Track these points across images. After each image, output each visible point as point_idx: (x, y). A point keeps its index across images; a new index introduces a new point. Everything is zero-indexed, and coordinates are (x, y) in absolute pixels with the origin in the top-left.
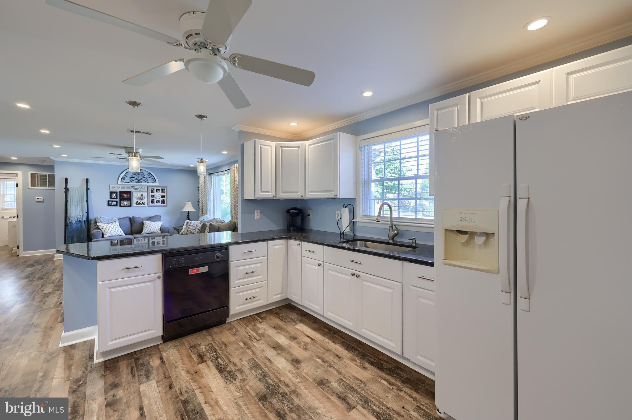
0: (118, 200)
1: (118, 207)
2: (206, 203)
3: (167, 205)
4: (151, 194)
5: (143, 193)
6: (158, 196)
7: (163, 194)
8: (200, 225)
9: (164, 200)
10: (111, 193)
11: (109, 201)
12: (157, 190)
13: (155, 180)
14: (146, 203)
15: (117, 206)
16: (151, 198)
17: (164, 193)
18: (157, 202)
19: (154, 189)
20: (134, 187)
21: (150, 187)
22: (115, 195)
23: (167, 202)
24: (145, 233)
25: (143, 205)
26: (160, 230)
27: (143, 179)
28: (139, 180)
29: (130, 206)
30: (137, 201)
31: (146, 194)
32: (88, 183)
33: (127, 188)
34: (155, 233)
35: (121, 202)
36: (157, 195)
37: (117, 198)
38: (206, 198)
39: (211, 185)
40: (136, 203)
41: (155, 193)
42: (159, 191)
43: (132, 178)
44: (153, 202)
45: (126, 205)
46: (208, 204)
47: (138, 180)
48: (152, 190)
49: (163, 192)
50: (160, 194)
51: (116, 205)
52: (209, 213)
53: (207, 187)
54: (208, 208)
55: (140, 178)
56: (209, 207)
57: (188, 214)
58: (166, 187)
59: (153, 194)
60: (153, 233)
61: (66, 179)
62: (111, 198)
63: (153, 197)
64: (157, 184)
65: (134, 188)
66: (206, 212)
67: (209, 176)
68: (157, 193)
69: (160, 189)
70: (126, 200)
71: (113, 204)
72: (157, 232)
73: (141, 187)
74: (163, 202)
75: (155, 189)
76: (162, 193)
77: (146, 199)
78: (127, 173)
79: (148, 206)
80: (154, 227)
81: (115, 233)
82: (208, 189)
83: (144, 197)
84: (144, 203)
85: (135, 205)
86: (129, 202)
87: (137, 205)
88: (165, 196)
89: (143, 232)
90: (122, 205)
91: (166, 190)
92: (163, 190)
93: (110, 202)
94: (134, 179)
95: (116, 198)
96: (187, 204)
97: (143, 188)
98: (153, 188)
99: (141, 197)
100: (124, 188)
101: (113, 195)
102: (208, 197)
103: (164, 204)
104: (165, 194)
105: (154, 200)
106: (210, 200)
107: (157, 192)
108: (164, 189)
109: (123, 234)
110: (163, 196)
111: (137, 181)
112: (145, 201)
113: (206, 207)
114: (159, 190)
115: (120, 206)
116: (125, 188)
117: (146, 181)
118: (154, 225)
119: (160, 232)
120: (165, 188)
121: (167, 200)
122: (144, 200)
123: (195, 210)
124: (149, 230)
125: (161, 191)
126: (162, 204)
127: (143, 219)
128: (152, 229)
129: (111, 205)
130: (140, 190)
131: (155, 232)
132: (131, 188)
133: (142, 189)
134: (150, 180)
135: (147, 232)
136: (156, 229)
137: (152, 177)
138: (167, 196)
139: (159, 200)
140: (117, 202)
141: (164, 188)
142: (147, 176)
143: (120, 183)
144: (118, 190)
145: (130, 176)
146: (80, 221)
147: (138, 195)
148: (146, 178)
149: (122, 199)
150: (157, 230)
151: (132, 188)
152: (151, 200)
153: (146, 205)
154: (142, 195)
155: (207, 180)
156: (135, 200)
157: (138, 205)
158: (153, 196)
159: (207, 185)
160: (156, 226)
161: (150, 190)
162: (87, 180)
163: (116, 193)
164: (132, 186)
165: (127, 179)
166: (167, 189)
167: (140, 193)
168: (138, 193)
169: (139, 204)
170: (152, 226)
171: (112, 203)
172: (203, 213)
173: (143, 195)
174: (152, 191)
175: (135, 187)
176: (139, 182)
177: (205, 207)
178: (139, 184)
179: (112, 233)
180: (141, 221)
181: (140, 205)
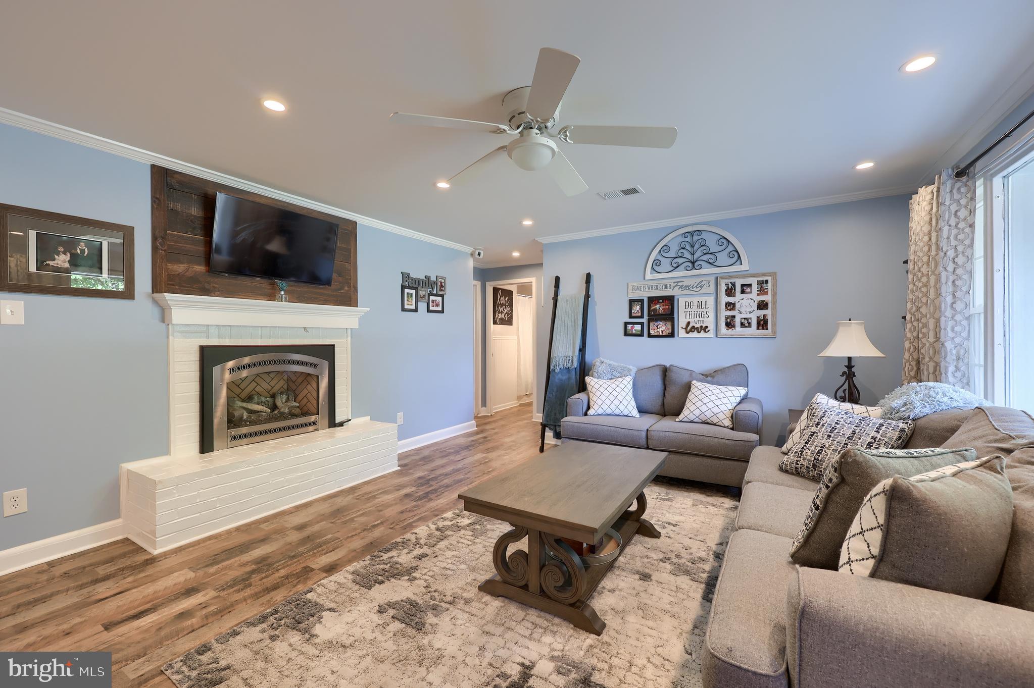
0: (645, 320)
1: (645, 338)
2: (938, 321)
3: (774, 332)
4: (725, 299)
5: (703, 299)
6: (746, 305)
7: (762, 298)
8: (873, 434)
9: (764, 316)
10: (632, 302)
11: (626, 324)
12: (742, 286)
13: (739, 256)
14: (712, 327)
15: (643, 336)
16: (725, 313)
17: (766, 293)
18: (742, 325)
19: (734, 285)
20: (680, 284)
21: (722, 278)
22: (638, 307)
23: (774, 324)
24: (686, 419)
25: (702, 334)
26: (732, 417)
27: (705, 258)
28: (693, 263)
29: (672, 335)
30: (689, 323)
31: (711, 301)
32: (590, 282)
33: (666, 287)
34: (715, 425)
35: (651, 324)
36: (745, 302)
37: (642, 317)
38: (938, 294)
39: (972, 226)
40: (686, 329)
41: (738, 298)
42: (748, 290)
43: (676, 260)
44: (730, 324)
45: (661, 334)
46: (951, 323)
47: (691, 262)
48: (728, 288)
49: (762, 291)
50: (754, 296)
51: (641, 334)
52: (957, 369)
53: (943, 244)
54: (949, 345)
55: (696, 256)
56: (957, 340)
57: (850, 367)
58: (774, 275)
59: (731, 300)
60: (708, 423)
61: (557, 279)
62: (631, 317)
63: (730, 310)
64: (745, 266)
65: (681, 287)
66: (937, 365)
67: (958, 185)
68: (744, 296)
69: (753, 281)
70: (661, 320)
71: (634, 332)
72: (720, 423)
73: (698, 280)
74: (762, 324)
75: (739, 283)
76: (758, 295)
77: (712, 314)
78: (665, 248)
79: (717, 336)
80: (711, 405)
81: (613, 407)
82: (951, 254)
83: (705, 310)
84: (707, 327)
85: (682, 333)
86: (669, 325)
87: (687, 333)
88: (770, 305)
89: (681, 417)
90: (652, 332)
91: (774, 285)
92: (762, 284)
93: (629, 326)
94: (680, 260)
95: (640, 315)
96: (841, 329)
97: (703, 283)
98: (732, 280)
99: (698, 310)
100: (657, 288)
101: (634, 308)
102: (947, 290)
103: (764, 332)
104: (768, 298)
105: (734, 317)
106: (959, 306)
107: (743, 292)
108: (767, 282)
109: (635, 413)
110: (762, 306)
111: (690, 264)
112: (709, 322)
113: (937, 338)
114: (750, 285)
115: (650, 336)
116: (661, 287)
117: (711, 261)
118: (713, 398)
119: (728, 423)
120: (770, 279)
121: (774, 316)
122: (705, 319)
123: (877, 353)
124: (697, 412)
125: (755, 287)
126: (758, 329)
127: (694, 375)
128: (704, 408)
129: (630, 333)
130: (695, 289)
131: (715, 420)
132: (674, 287)
133: (701, 287)
134: (723, 258)
135: (692, 417)
136: (716, 410)
137: (730, 248)
138: (774, 303)
139: (748, 316)
140: (642, 324)
141: (765, 278)
142: (714, 248)
143: (649, 276)
144: (645, 295)
145: (672, 254)
146: (568, 369)
147: (689, 305)
148: (711, 253)
149: (654, 317)
150: (721, 416)
151: (676, 286)
152: (727, 318)
153: (711, 334)
154: (699, 305)
155: (942, 208)
156: (682, 319)
157: (691, 335)
158: (730, 306)
159: (946, 229)
160: (718, 402)
161: (724, 288)
162: (588, 276)
163: (642, 301)
164: (676, 280)
165: (666, 264)
166: (774, 279)
167: (695, 300)
168: (689, 300)
169: (694, 329)
170: (706, 400)
171: (633, 327)
172: (918, 369)
173: (704, 303)
174: (730, 292)
175: (685, 284)
176: (694, 268)
177: (932, 339)
178: (694, 272)
179: (605, 407)
180: (685, 378)
181: (695, 334)
